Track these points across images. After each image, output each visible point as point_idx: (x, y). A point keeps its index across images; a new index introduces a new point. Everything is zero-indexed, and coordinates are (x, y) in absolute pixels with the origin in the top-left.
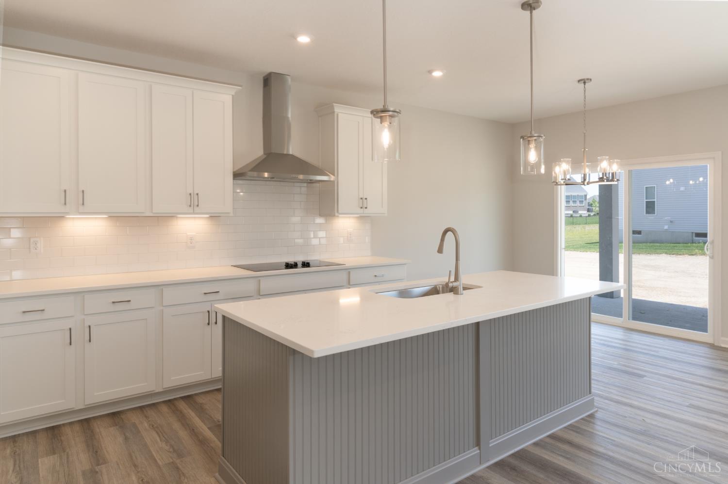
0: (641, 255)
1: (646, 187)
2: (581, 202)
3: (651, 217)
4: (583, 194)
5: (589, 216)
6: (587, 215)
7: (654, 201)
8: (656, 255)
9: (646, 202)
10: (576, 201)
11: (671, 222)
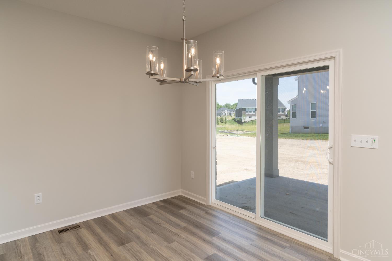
0: (307, 140)
1: (311, 104)
2: (283, 112)
3: (313, 120)
4: (283, 108)
5: (286, 119)
6: (285, 118)
7: (315, 111)
8: (315, 140)
9: (311, 111)
10: (280, 111)
11: (324, 122)
